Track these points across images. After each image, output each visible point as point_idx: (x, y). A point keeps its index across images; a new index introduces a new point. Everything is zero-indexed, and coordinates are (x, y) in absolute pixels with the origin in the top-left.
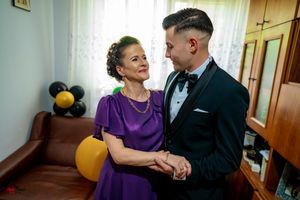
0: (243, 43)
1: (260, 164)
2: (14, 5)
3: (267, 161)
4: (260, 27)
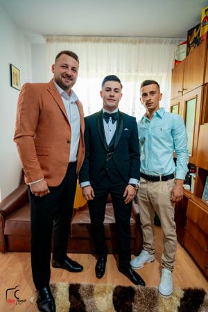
0: (169, 107)
1: (190, 185)
2: (11, 85)
3: (195, 179)
4: (181, 93)
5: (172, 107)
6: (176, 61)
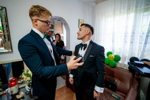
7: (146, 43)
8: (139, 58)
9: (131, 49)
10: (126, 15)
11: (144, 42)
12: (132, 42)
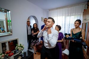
5: (83, 24)
6: (84, 10)
7: (69, 28)
8: (67, 33)
9: (65, 30)
10: (62, 17)
11: (68, 27)
12: (65, 28)
